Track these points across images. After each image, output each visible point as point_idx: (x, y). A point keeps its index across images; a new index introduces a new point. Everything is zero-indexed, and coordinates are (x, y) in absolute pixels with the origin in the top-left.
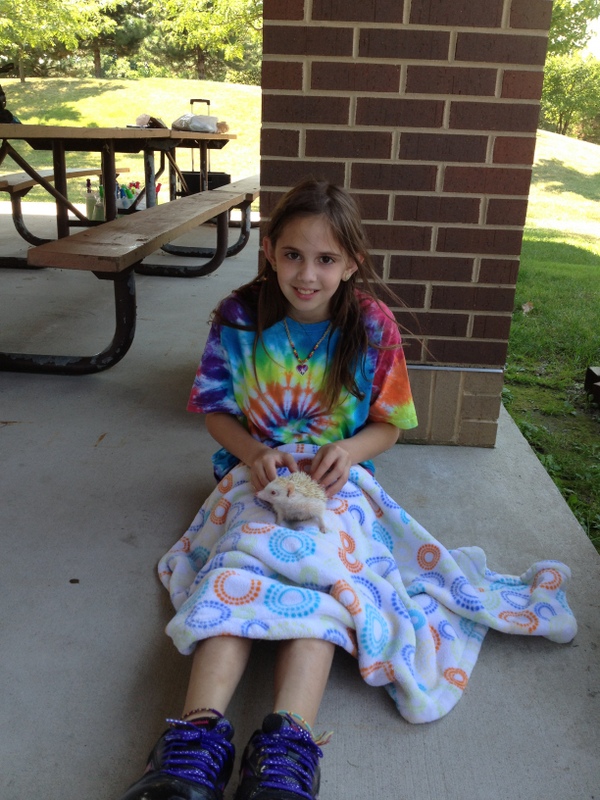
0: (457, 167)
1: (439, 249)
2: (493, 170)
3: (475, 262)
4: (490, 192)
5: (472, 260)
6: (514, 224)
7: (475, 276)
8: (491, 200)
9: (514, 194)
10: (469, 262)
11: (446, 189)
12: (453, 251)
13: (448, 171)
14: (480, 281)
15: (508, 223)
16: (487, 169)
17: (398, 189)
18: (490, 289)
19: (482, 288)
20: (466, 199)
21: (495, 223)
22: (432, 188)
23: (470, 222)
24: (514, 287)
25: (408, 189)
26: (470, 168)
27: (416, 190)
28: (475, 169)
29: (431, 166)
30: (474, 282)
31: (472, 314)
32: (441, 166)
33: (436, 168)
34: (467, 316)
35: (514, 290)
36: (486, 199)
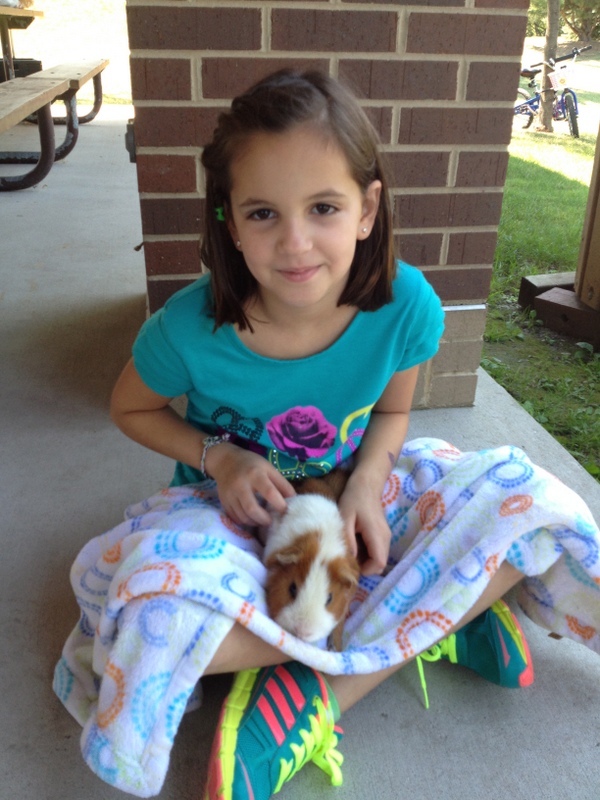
0: (426, 15)
1: (402, 140)
2: (475, 17)
3: (451, 156)
4: (472, 52)
5: (448, 154)
6: (502, 99)
7: (451, 178)
8: (473, 65)
9: (503, 54)
10: (442, 158)
11: (410, 49)
12: (421, 142)
13: (415, 21)
14: (458, 185)
15: (495, 98)
16: (467, 16)
17: (342, 49)
18: (470, 195)
19: (460, 195)
20: (438, 65)
21: (477, 99)
22: (391, 48)
23: (444, 99)
24: (502, 190)
25: (357, 49)
26: (443, 15)
27: (368, 50)
28: (451, 17)
29: (389, 14)
30: (450, 186)
31: (446, 232)
32: (403, 12)
33: (395, 16)
34: (441, 235)
35: (501, 195)
36: (465, 63)
